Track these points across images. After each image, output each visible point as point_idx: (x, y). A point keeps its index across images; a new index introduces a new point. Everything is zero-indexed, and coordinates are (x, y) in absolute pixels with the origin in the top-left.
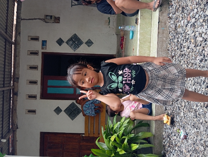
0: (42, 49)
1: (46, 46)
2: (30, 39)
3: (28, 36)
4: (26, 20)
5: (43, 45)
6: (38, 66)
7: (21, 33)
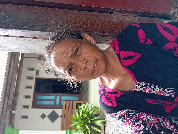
0: (36, 75)
1: (39, 73)
3: (28, 68)
4: (28, 58)
5: (37, 73)
6: (32, 86)
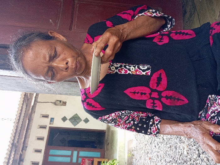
0: (50, 124)
1: (53, 122)
2: (41, 117)
3: (41, 114)
4: (42, 102)
5: (51, 121)
6: (44, 138)
7: (36, 112)
